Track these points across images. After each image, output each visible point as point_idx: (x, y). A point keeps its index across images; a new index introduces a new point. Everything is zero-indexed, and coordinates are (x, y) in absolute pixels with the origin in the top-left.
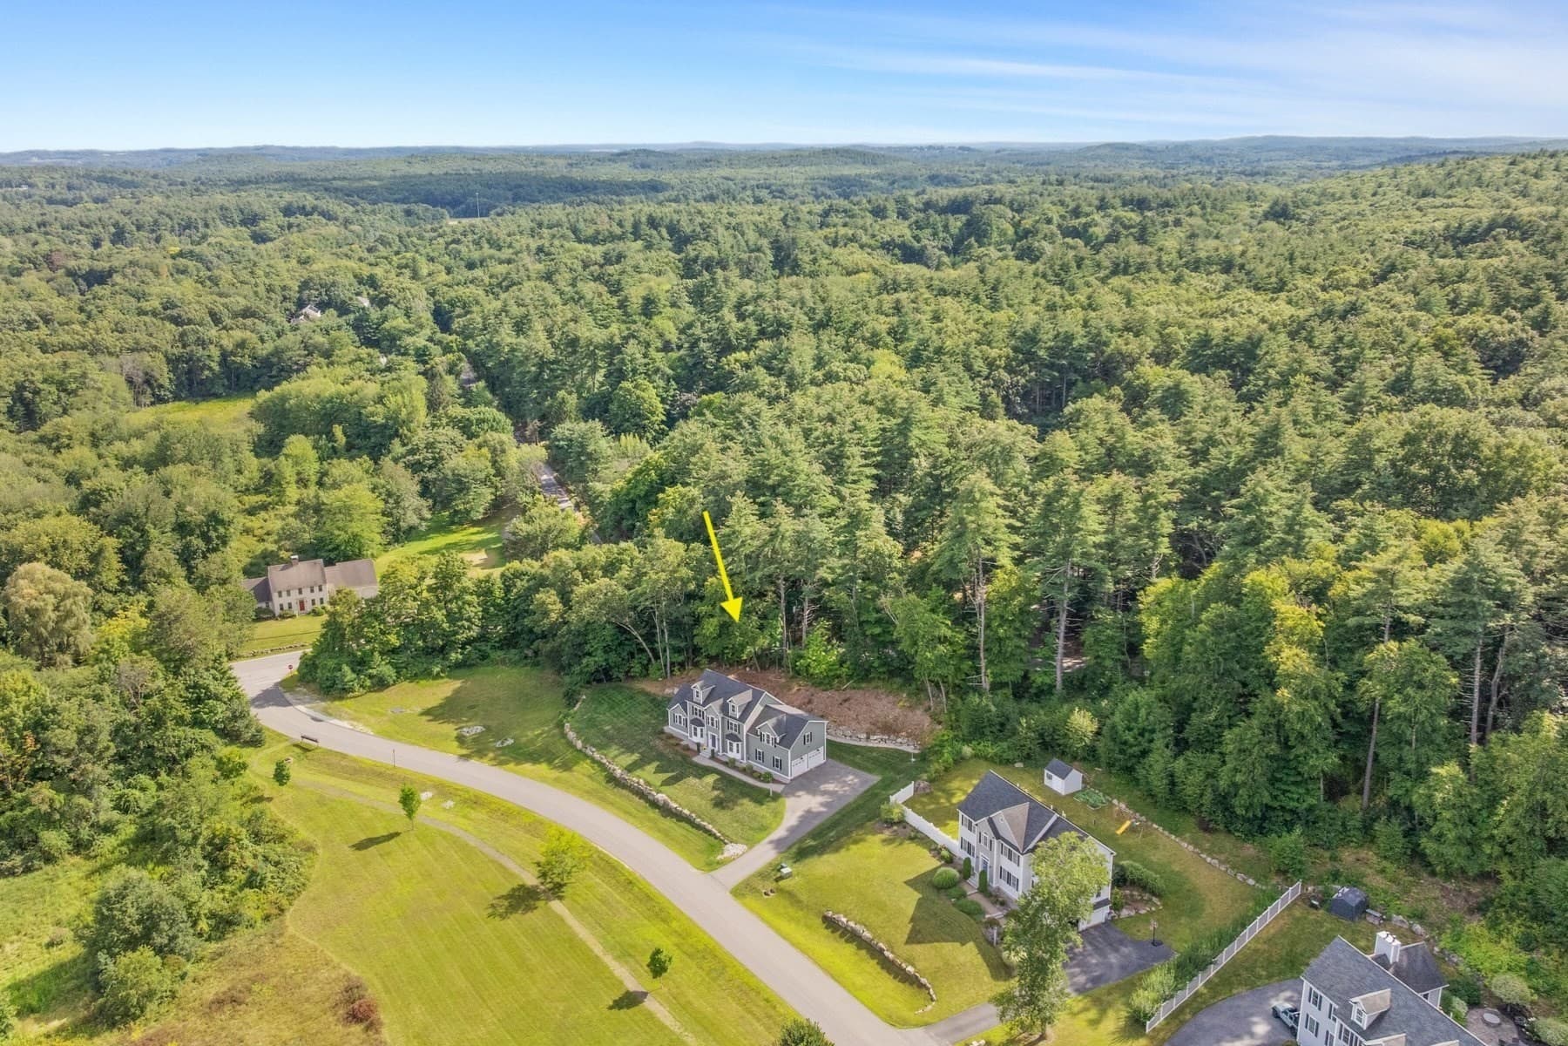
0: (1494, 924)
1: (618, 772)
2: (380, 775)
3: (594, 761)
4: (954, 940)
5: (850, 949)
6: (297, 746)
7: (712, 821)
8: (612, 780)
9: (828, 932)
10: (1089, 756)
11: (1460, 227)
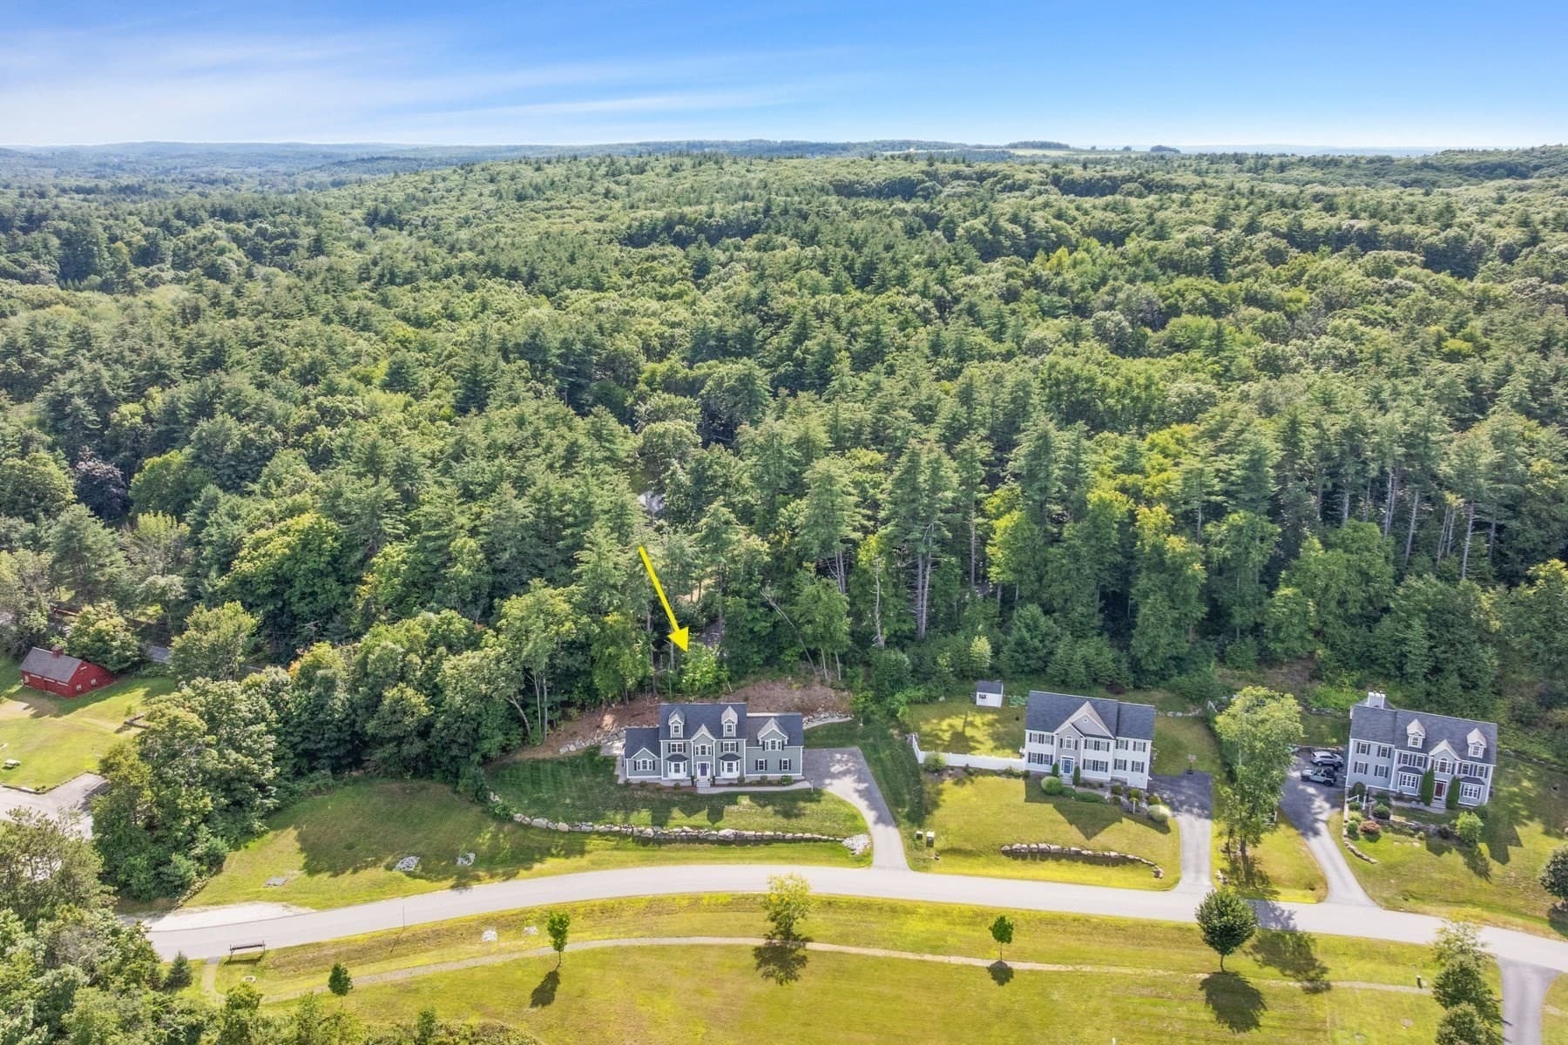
0: (1331, 683)
1: (649, 831)
2: (397, 942)
3: (600, 834)
4: (1113, 822)
5: (1050, 864)
6: (230, 962)
7: (804, 831)
8: (644, 841)
9: (1019, 862)
10: (996, 672)
11: (642, 225)
